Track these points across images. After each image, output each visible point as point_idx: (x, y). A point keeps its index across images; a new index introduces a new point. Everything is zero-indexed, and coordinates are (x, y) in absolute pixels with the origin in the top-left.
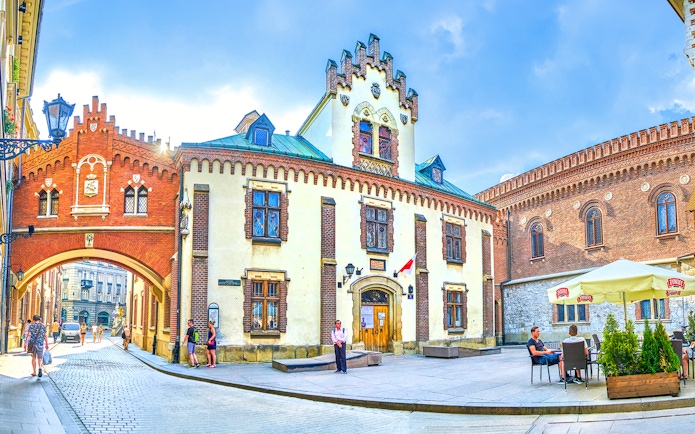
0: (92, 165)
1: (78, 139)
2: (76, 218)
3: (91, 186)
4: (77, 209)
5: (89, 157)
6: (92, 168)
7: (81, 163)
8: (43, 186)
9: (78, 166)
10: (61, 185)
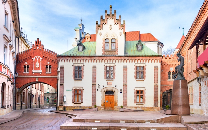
0: (38, 59)
1: (34, 51)
2: (34, 73)
3: (37, 65)
4: (34, 71)
5: (37, 56)
6: (37, 60)
7: (35, 58)
8: (25, 64)
9: (34, 59)
10: (29, 64)
